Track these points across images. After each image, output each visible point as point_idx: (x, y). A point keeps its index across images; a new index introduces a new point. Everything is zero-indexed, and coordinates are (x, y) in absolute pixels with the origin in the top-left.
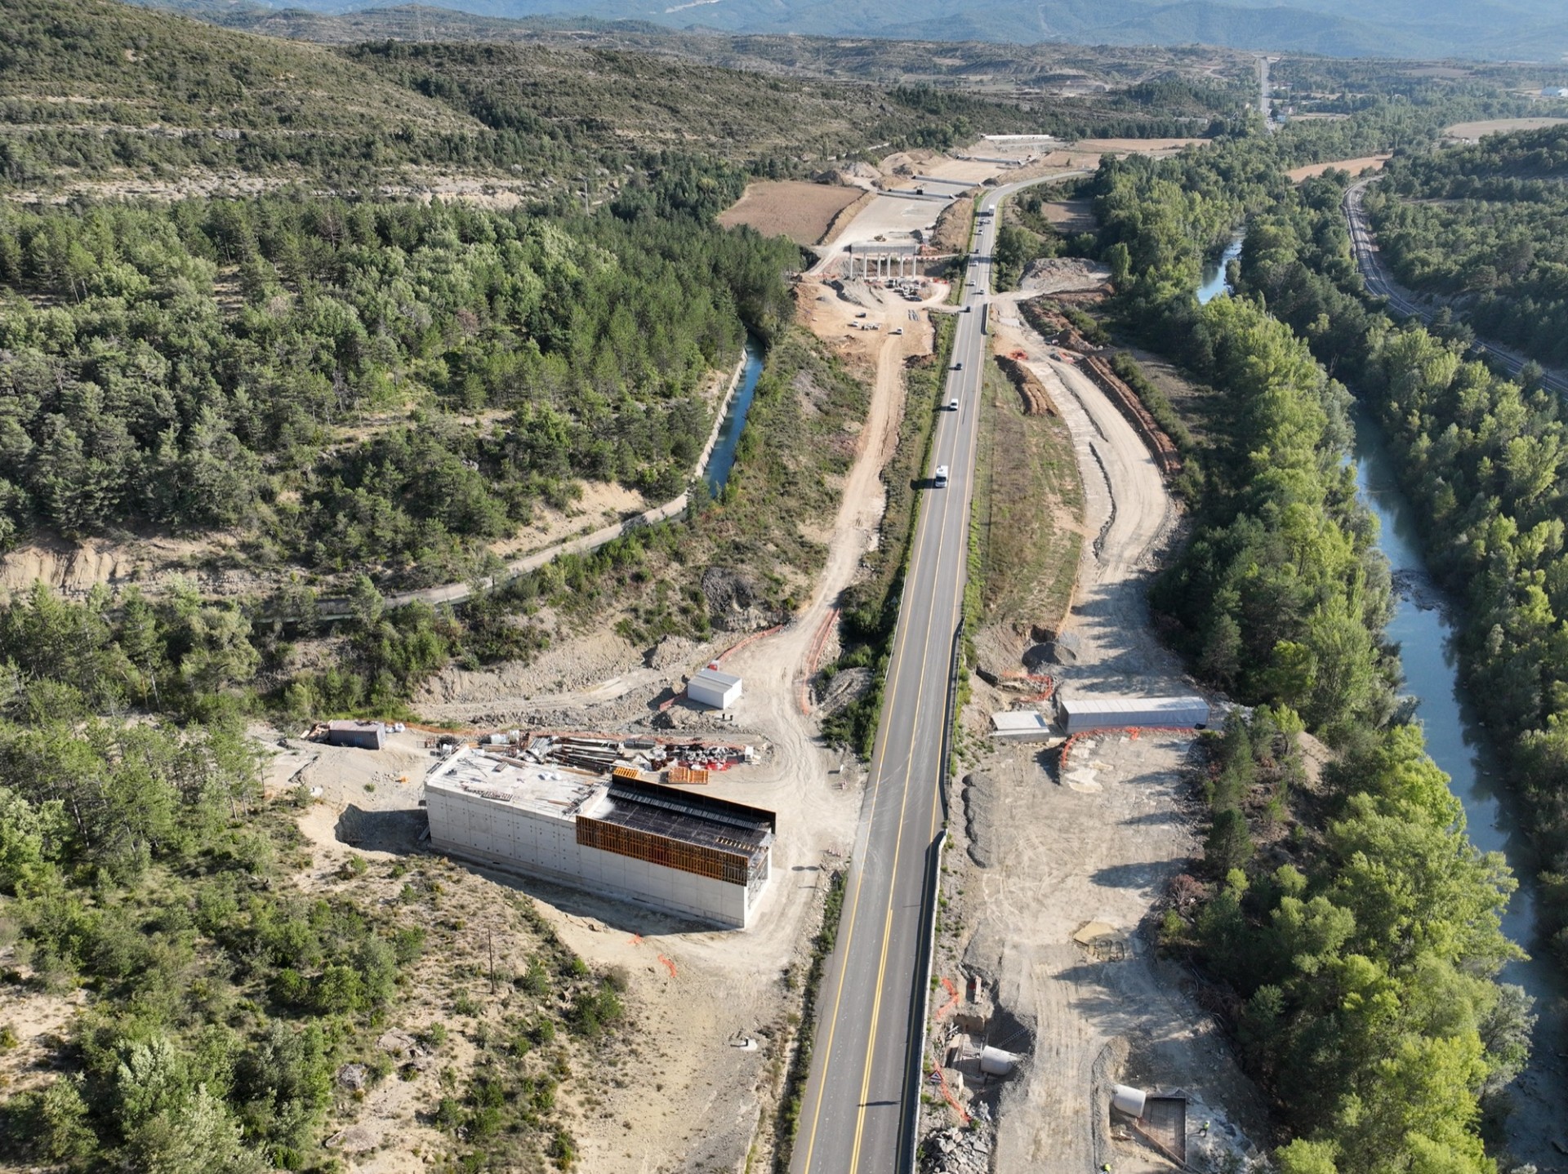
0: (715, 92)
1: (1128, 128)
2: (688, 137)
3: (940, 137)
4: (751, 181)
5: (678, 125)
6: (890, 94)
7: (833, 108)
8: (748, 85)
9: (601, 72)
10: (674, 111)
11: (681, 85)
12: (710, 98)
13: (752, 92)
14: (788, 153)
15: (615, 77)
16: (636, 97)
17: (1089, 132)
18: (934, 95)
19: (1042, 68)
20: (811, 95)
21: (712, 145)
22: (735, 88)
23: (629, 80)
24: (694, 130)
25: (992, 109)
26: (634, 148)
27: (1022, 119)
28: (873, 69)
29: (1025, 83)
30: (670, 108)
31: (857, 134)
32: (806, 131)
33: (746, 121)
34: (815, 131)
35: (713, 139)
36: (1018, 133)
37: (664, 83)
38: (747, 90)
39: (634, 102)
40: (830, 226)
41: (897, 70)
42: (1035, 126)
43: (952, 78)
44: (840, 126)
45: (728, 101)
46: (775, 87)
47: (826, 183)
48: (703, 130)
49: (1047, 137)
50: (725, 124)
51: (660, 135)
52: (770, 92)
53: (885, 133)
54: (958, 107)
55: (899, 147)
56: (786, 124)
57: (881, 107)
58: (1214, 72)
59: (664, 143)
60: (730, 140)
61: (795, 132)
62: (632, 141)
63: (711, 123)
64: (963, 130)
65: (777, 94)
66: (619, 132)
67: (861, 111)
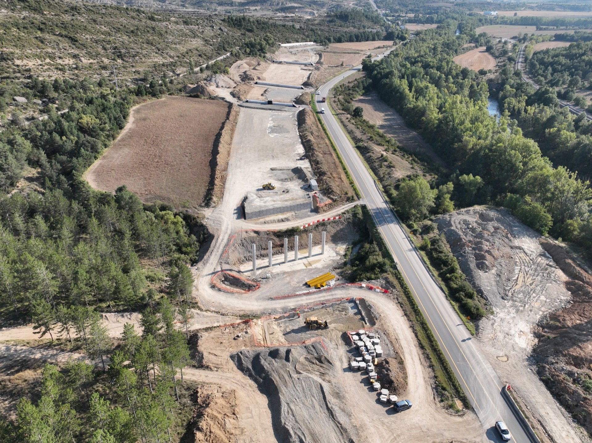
0: (108, 24)
1: (351, 36)
2: (85, 61)
3: (259, 47)
4: (135, 102)
5: (76, 52)
6: (223, 20)
7: (191, 31)
8: (133, 18)
9: (13, 10)
10: (73, 40)
11: (82, 19)
12: (104, 29)
13: (136, 22)
14: (164, 69)
15: (25, 14)
16: (41, 30)
17: (332, 40)
18: (249, 20)
19: (282, 3)
20: (177, 23)
21: (104, 68)
22: (123, 20)
23: (38, 16)
24: (90, 55)
25: (281, 28)
26: (30, 77)
27: (297, 33)
28: (204, 4)
29: (277, 10)
30: (70, 38)
31: (209, 48)
32: (176, 49)
33: (132, 45)
34: (182, 49)
35: (106, 61)
36: (297, 41)
37: (67, 18)
38: (133, 21)
39: (39, 34)
40: (213, 164)
41: (215, 4)
42: (304, 37)
43: (242, 8)
44: (197, 43)
45: (118, 30)
46: (152, 19)
47: (197, 96)
48: (98, 55)
49: (312, 43)
50: (115, 48)
51: (60, 61)
52: (148, 22)
53: (226, 46)
54: (263, 28)
55: (237, 57)
56: (162, 46)
57: (220, 29)
58: (353, 4)
59: (62, 69)
60: (120, 61)
61: (168, 51)
62: (29, 70)
63: (105, 49)
64: (270, 42)
65: (154, 24)
66: (18, 62)
67: (208, 32)
